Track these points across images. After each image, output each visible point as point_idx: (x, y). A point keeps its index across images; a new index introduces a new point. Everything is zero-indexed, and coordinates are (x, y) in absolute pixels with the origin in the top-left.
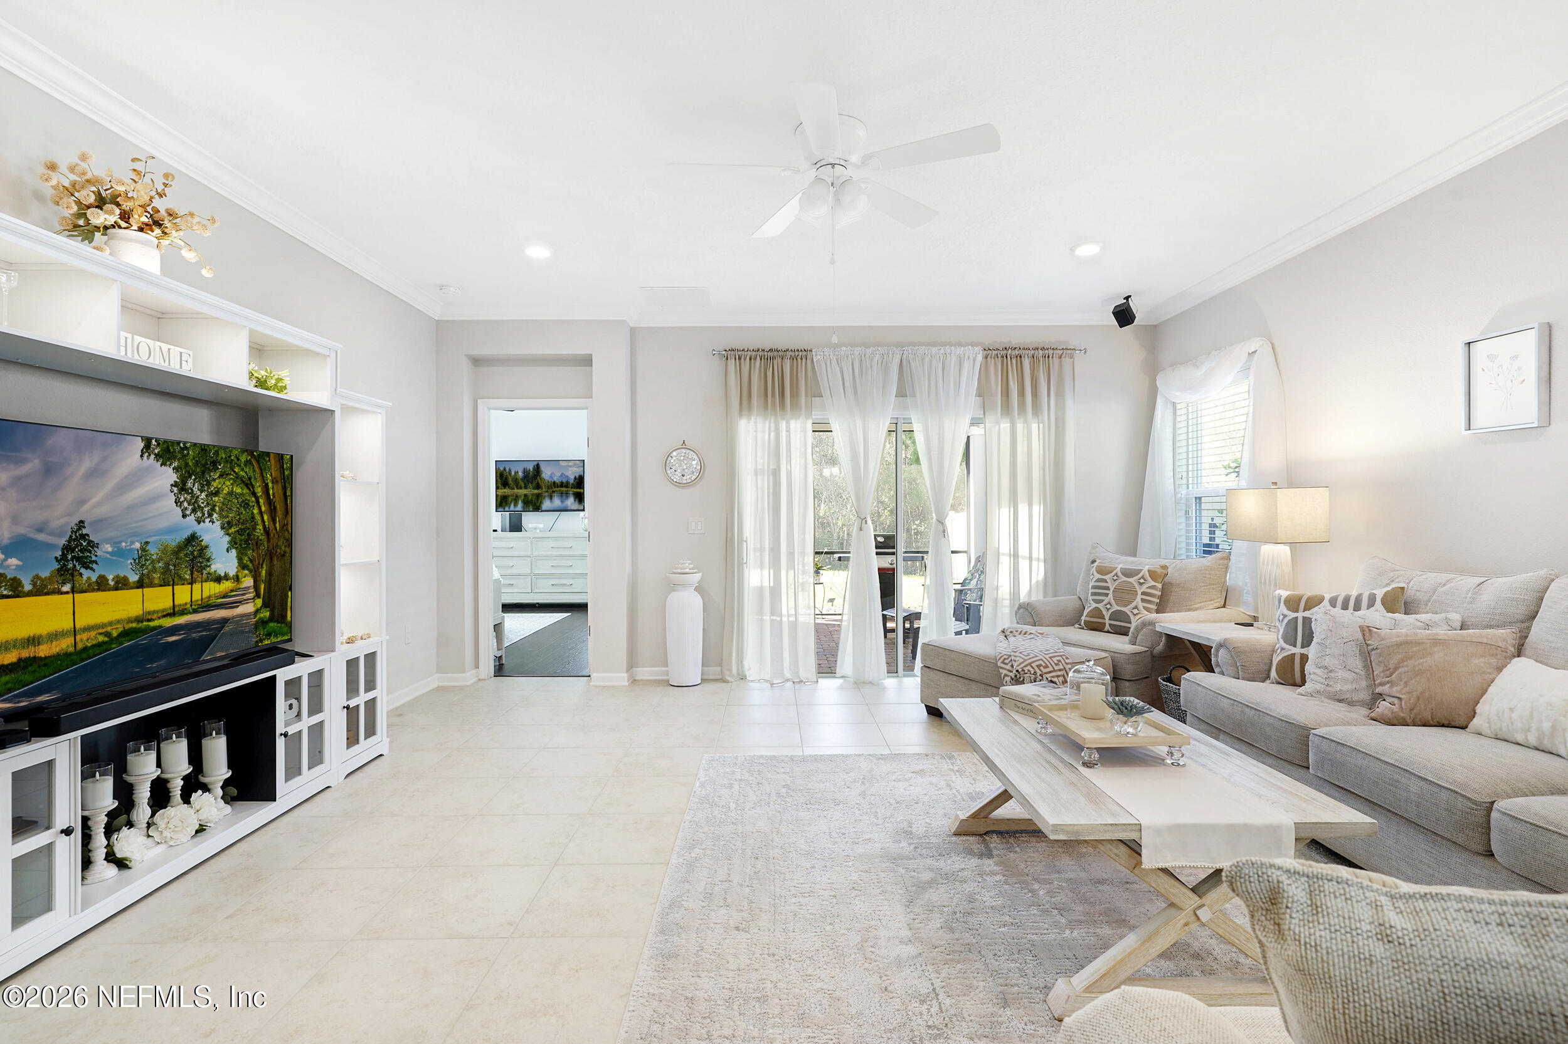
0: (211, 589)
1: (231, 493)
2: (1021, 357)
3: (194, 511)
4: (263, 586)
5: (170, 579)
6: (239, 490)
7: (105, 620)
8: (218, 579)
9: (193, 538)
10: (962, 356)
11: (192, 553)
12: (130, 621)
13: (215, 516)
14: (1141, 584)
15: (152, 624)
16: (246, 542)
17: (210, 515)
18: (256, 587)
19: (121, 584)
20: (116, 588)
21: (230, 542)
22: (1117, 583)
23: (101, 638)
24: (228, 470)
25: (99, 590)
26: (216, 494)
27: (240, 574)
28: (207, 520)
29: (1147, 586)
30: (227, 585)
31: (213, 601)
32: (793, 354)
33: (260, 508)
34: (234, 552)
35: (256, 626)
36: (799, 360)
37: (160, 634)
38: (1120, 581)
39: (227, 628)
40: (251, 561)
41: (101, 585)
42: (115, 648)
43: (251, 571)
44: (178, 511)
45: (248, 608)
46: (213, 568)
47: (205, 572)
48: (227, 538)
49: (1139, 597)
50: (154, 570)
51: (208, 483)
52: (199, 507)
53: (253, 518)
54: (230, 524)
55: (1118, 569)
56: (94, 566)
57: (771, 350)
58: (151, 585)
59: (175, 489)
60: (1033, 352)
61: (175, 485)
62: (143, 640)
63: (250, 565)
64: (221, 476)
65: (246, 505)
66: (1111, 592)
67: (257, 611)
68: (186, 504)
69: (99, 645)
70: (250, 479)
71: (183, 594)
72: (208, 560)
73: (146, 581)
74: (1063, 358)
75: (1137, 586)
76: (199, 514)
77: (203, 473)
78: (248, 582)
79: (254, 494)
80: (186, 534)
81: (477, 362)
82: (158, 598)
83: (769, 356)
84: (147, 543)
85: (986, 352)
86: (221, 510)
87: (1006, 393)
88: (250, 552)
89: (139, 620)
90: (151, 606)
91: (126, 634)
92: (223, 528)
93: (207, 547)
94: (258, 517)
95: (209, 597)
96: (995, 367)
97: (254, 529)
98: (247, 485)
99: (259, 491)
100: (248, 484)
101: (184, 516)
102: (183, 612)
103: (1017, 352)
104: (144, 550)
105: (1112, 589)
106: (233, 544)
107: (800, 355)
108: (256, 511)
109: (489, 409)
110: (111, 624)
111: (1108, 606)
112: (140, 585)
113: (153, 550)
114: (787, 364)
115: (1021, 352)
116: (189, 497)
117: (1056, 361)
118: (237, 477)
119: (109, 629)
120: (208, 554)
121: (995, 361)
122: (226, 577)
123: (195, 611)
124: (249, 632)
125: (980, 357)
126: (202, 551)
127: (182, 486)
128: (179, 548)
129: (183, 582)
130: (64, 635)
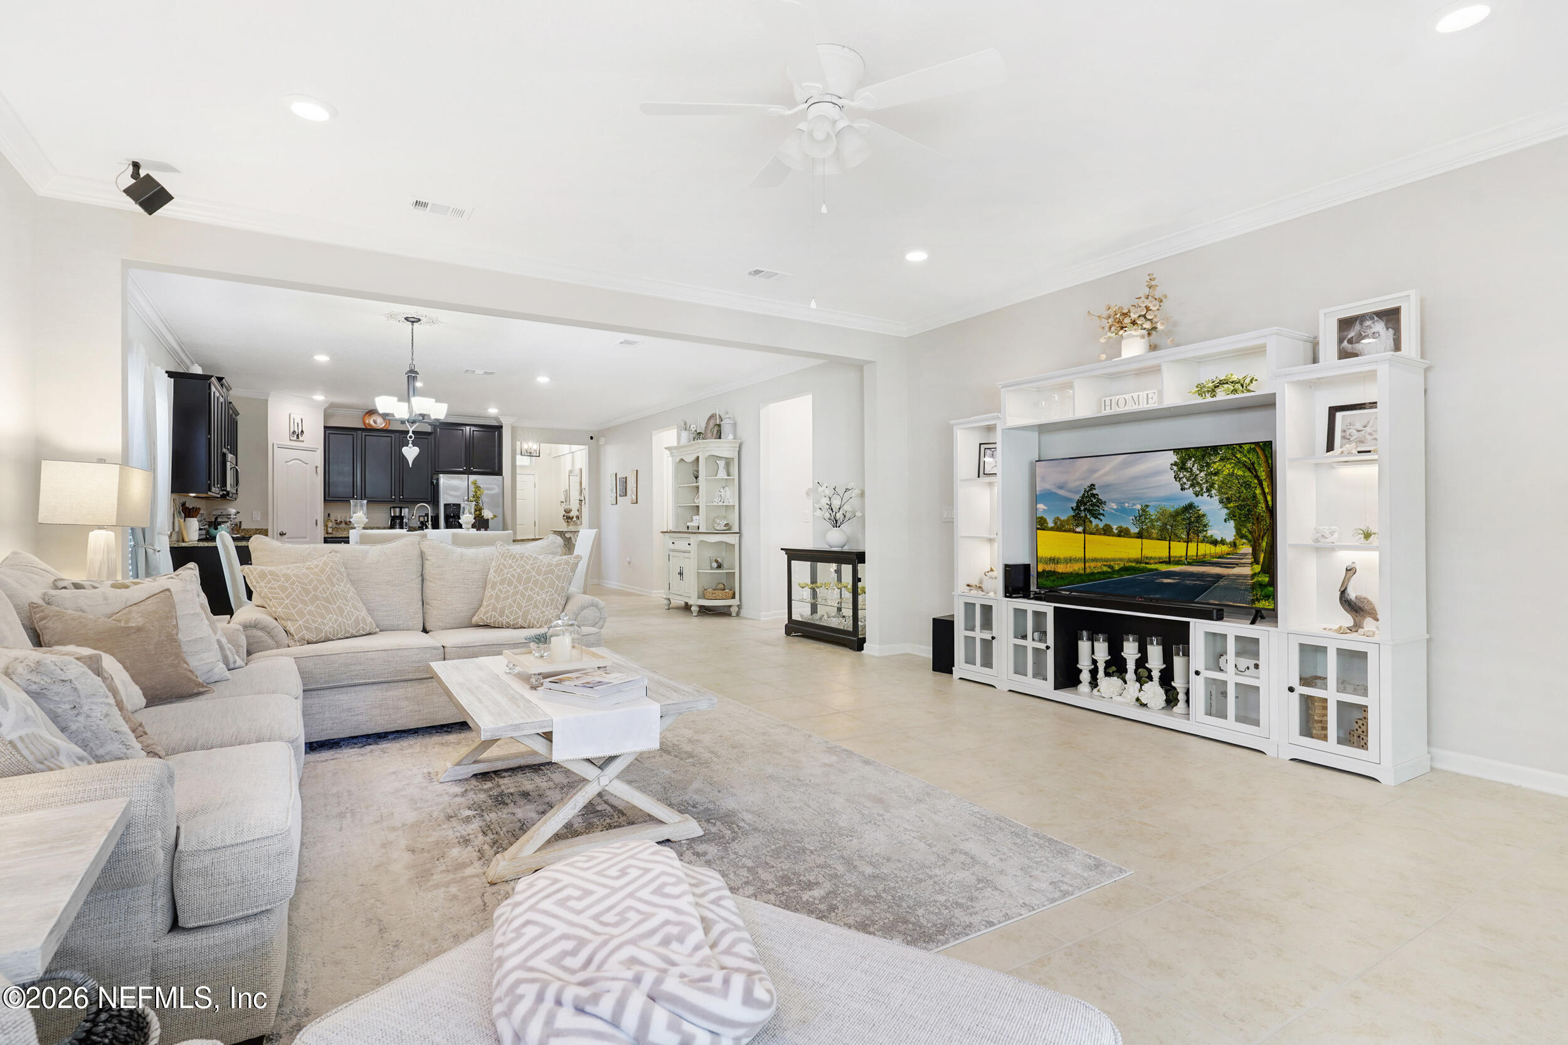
0: (1206, 549)
1: (1232, 475)
3: (1192, 486)
4: (1262, 555)
5: (1166, 534)
6: (1240, 473)
7: (1109, 557)
8: (1215, 543)
9: (1190, 507)
11: (1189, 519)
12: (1129, 560)
13: (1213, 492)
15: (1149, 566)
16: (1246, 516)
17: (1208, 490)
18: (1255, 554)
19: (1123, 533)
20: (1119, 535)
21: (1228, 514)
23: (1105, 569)
24: (1229, 456)
25: (1105, 534)
26: (1216, 474)
27: (1237, 542)
28: (1206, 495)
30: (1220, 549)
31: (1208, 559)
33: (1263, 489)
34: (1232, 523)
35: (1253, 587)
37: (1154, 575)
39: (1221, 583)
40: (1250, 532)
41: (1107, 531)
42: (1116, 578)
43: (1249, 541)
44: (1178, 485)
45: (1247, 571)
46: (1209, 533)
47: (1201, 535)
48: (1226, 511)
50: (1153, 527)
51: (1208, 465)
52: (1198, 483)
53: (1255, 497)
54: (1229, 500)
56: (1102, 517)
58: (1150, 537)
59: (1175, 468)
61: (1175, 464)
62: (1140, 577)
63: (1250, 536)
64: (1222, 460)
65: (1247, 485)
67: (1254, 576)
68: (1184, 480)
69: (1104, 573)
70: (1253, 464)
71: (1178, 549)
72: (1205, 526)
73: (1145, 534)
76: (1197, 489)
77: (1204, 456)
78: (1247, 549)
79: (1257, 477)
80: (1187, 502)
82: (1156, 549)
84: (1147, 506)
86: (1220, 487)
88: (1249, 525)
89: (1137, 561)
90: (1148, 553)
91: (1125, 569)
92: (1221, 502)
93: (1204, 515)
94: (1260, 497)
95: (1205, 556)
97: (1256, 506)
98: (1249, 469)
99: (1263, 475)
100: (1251, 468)
101: (1183, 489)
102: (1178, 562)
104: (1144, 511)
106: (1231, 516)
108: (1258, 491)
110: (1114, 560)
112: (1140, 536)
113: (1153, 513)
116: (1188, 475)
118: (1239, 461)
119: (1112, 563)
120: (1205, 521)
122: (1223, 542)
123: (1189, 564)
124: (1245, 590)
126: (1200, 518)
127: (1181, 466)
128: (1177, 514)
129: (1179, 539)
130: (1076, 560)
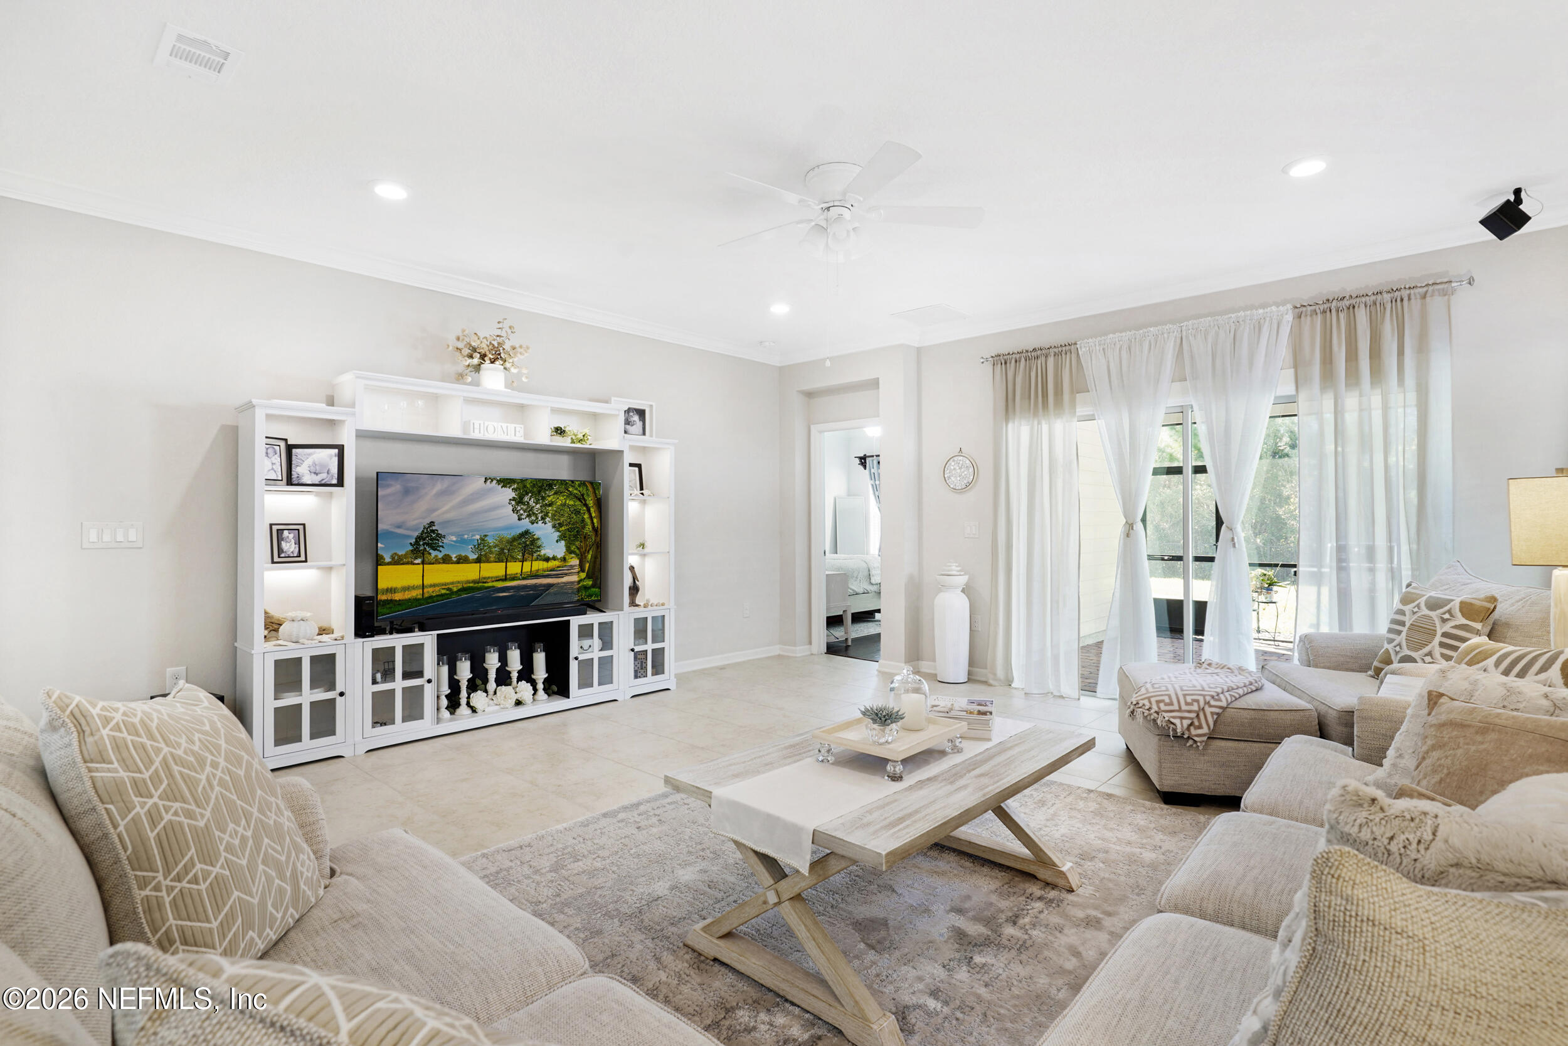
0: (539, 565)
1: (564, 505)
2: (1354, 307)
3: (529, 516)
4: (587, 565)
5: (503, 557)
6: (571, 503)
7: (448, 581)
8: (547, 559)
9: (527, 532)
10: (1262, 321)
11: (525, 543)
12: (468, 582)
13: (548, 519)
14: (1444, 621)
15: (486, 585)
16: (575, 536)
18: (581, 566)
19: (462, 560)
20: (458, 562)
21: (560, 536)
22: (1416, 617)
23: (443, 592)
24: (562, 490)
25: (444, 563)
26: (550, 505)
27: (567, 557)
28: (540, 522)
29: (1452, 624)
30: (552, 564)
31: (540, 573)
32: (1056, 350)
33: (590, 514)
34: (563, 543)
35: (579, 590)
36: (1064, 355)
37: (493, 591)
38: (1419, 614)
39: (551, 590)
40: (578, 548)
41: (446, 560)
42: (454, 597)
43: (577, 555)
44: (515, 516)
45: (575, 578)
46: (543, 552)
47: (535, 555)
48: (558, 534)
49: (1438, 639)
50: (491, 552)
51: (543, 498)
52: (534, 513)
53: (583, 520)
54: (561, 525)
55: (1424, 599)
56: (441, 549)
57: (1034, 350)
58: (488, 561)
59: (513, 503)
60: (1374, 298)
61: (514, 499)
62: (478, 595)
63: (578, 551)
64: (556, 493)
65: (577, 512)
66: (1405, 630)
67: (579, 582)
68: (522, 512)
69: (442, 595)
70: (583, 495)
71: (514, 568)
72: (539, 547)
73: (484, 558)
74: (1428, 299)
75: (1438, 622)
76: (533, 518)
77: (539, 492)
78: (575, 561)
79: (586, 505)
80: (523, 530)
81: (810, 395)
82: (492, 570)
83: (1033, 356)
84: (486, 536)
85: (1297, 310)
86: (554, 515)
87: (1328, 360)
88: (577, 543)
89: (474, 582)
90: (485, 574)
91: (463, 590)
92: (554, 527)
93: (538, 539)
94: (588, 521)
95: (538, 571)
96: (1313, 327)
97: (584, 527)
98: (579, 500)
99: (591, 503)
100: (581, 499)
101: (520, 519)
102: (514, 578)
103: (1347, 303)
104: (483, 540)
105: (1408, 625)
106: (562, 537)
107: (1064, 350)
108: (586, 516)
109: (821, 432)
110: (452, 583)
111: (1398, 649)
112: (478, 561)
113: (491, 541)
114: (1051, 360)
115: (1353, 301)
116: (525, 507)
117: (1416, 304)
118: (571, 493)
119: (451, 586)
120: (539, 543)
121: (1312, 320)
122: (554, 558)
123: (524, 579)
124: (572, 593)
125: (1289, 317)
126: (534, 541)
127: (519, 501)
128: (514, 539)
129: (515, 560)
130: (414, 588)
